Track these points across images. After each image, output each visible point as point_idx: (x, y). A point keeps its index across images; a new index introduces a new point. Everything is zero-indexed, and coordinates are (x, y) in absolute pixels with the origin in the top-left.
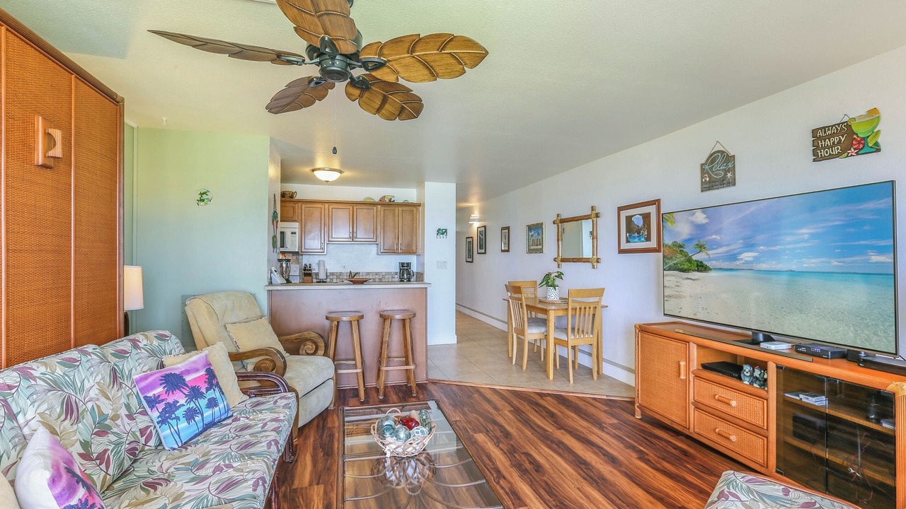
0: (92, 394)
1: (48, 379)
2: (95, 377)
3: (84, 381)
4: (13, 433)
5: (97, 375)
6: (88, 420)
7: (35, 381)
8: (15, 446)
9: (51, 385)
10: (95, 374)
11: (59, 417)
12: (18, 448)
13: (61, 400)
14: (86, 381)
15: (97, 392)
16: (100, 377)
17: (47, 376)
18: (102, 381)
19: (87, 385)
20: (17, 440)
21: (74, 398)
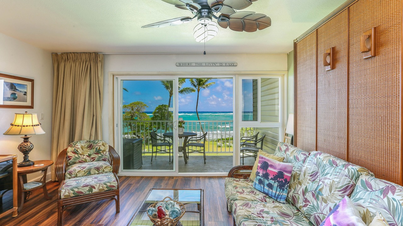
0: (326, 181)
1: (319, 161)
2: (335, 178)
3: (329, 173)
4: (300, 165)
5: (337, 178)
6: (315, 186)
7: (315, 158)
8: (298, 168)
9: (317, 163)
10: (337, 177)
11: (309, 174)
12: (298, 170)
13: (315, 170)
14: (329, 175)
15: (329, 183)
16: (338, 180)
17: (320, 160)
18: (336, 183)
19: (328, 176)
20: (300, 168)
21: (319, 174)
